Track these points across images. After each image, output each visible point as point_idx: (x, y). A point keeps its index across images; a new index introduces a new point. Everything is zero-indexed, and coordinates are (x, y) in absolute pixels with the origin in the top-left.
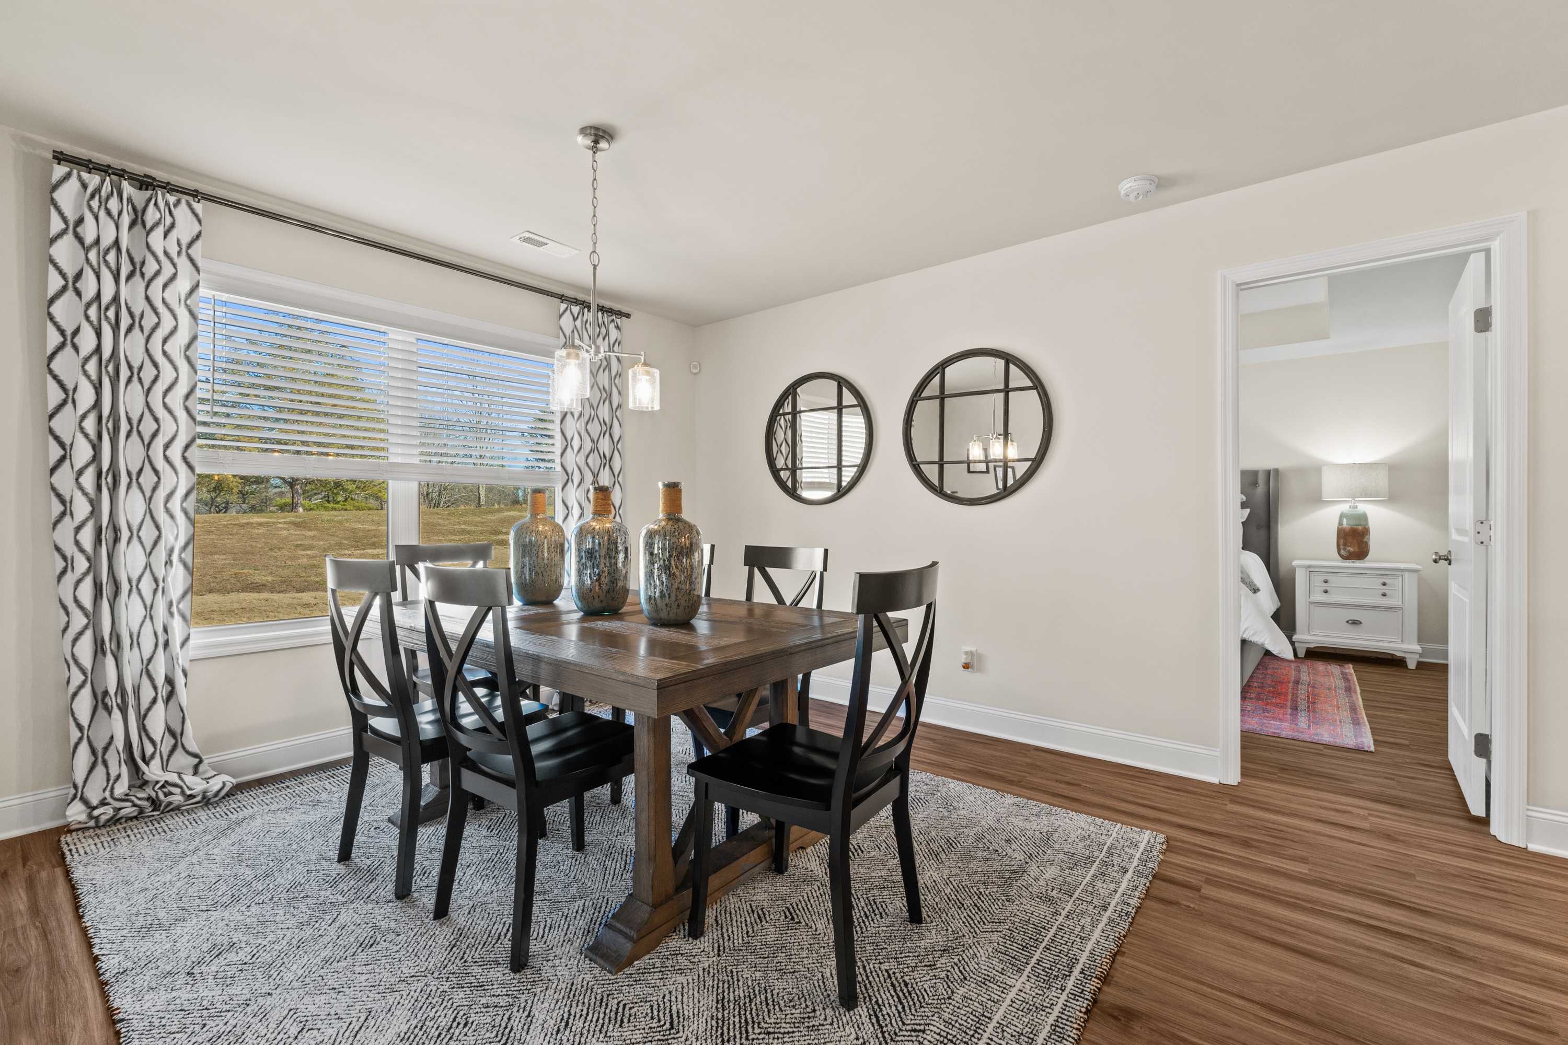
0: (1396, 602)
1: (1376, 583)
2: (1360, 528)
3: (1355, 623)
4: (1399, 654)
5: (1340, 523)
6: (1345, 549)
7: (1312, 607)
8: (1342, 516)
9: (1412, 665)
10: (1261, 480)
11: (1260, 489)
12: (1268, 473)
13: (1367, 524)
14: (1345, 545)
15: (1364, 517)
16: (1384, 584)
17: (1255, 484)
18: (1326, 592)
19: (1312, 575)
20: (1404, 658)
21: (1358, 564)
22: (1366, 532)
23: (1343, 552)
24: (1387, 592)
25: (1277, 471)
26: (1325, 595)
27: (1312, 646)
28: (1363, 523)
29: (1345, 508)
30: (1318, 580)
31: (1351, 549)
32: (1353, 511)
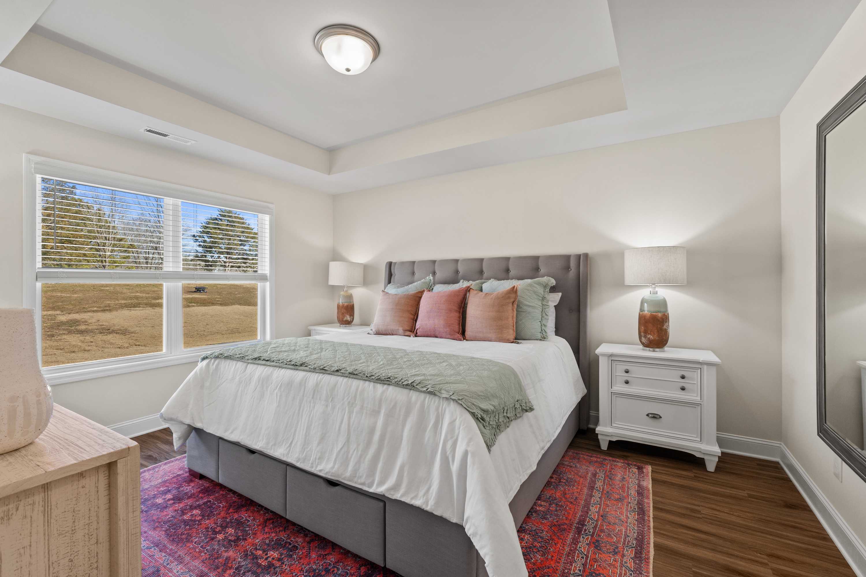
0: (694, 397)
1: (674, 375)
2: (660, 315)
3: (655, 417)
4: (698, 455)
5: (642, 310)
6: (645, 337)
7: (614, 397)
8: (643, 302)
9: (711, 467)
10: (573, 263)
11: (572, 273)
12: (579, 257)
13: (667, 310)
14: (646, 332)
15: (664, 303)
16: (683, 377)
17: (567, 268)
18: (627, 382)
19: (614, 364)
20: (704, 459)
21: (658, 354)
22: (665, 319)
23: (643, 339)
24: (685, 385)
25: (586, 255)
26: (626, 386)
27: (614, 439)
28: (662, 310)
29: (645, 293)
30: (620, 369)
31: (650, 337)
32: (653, 297)
